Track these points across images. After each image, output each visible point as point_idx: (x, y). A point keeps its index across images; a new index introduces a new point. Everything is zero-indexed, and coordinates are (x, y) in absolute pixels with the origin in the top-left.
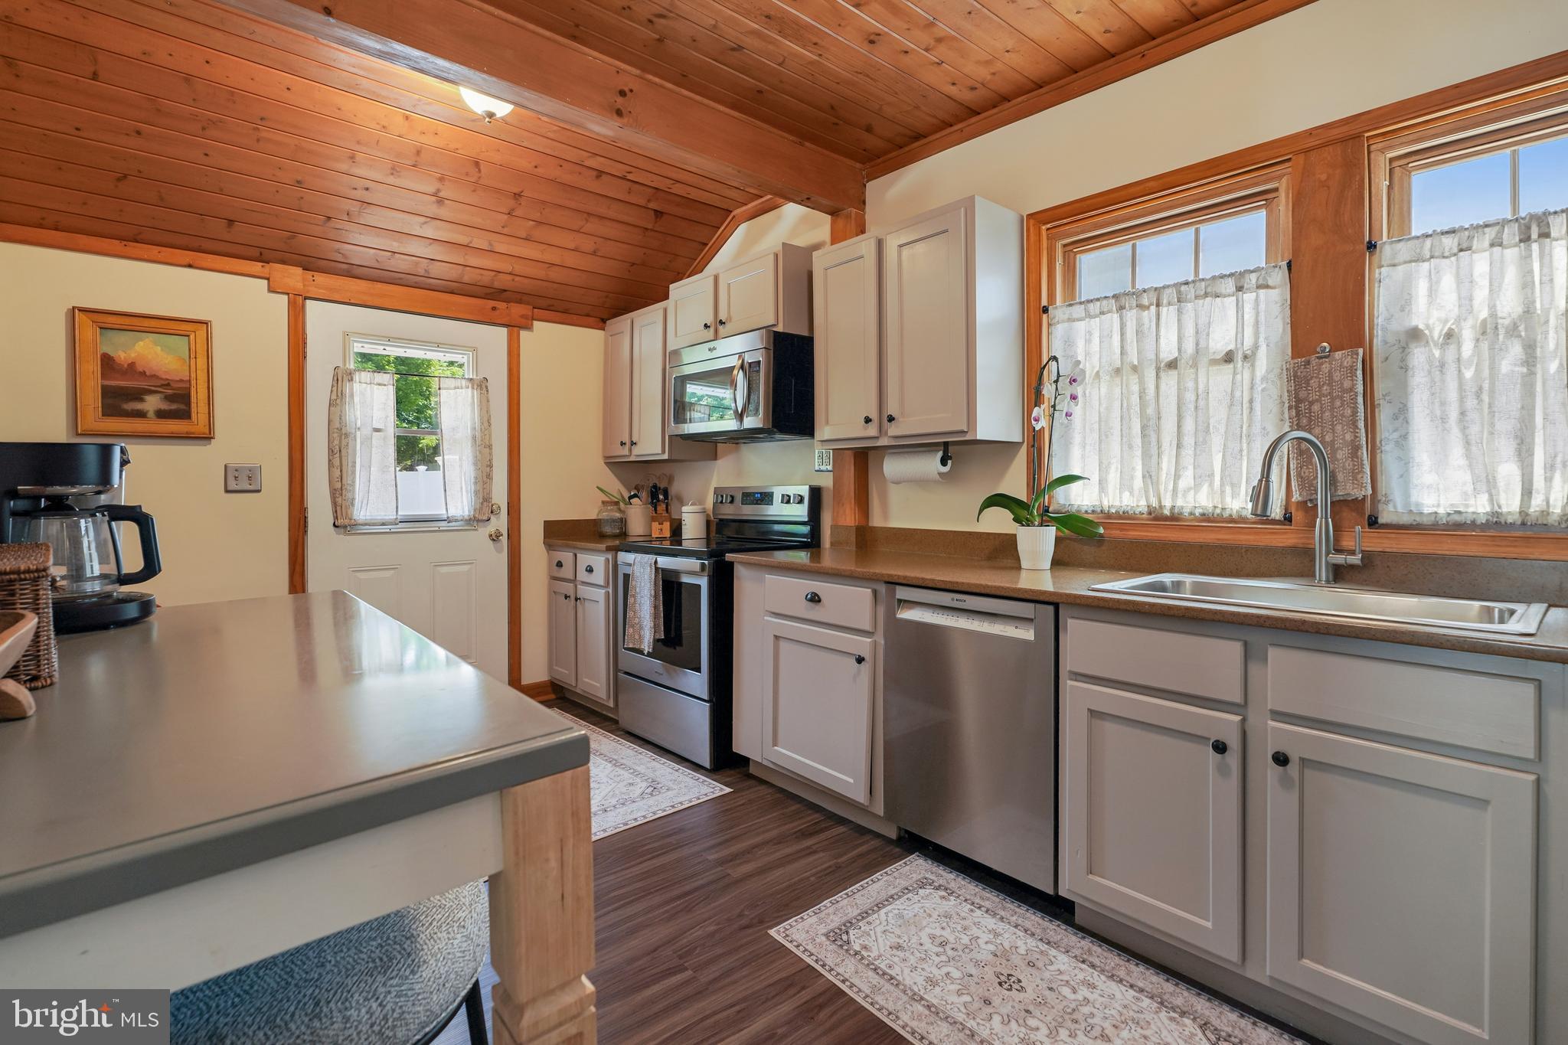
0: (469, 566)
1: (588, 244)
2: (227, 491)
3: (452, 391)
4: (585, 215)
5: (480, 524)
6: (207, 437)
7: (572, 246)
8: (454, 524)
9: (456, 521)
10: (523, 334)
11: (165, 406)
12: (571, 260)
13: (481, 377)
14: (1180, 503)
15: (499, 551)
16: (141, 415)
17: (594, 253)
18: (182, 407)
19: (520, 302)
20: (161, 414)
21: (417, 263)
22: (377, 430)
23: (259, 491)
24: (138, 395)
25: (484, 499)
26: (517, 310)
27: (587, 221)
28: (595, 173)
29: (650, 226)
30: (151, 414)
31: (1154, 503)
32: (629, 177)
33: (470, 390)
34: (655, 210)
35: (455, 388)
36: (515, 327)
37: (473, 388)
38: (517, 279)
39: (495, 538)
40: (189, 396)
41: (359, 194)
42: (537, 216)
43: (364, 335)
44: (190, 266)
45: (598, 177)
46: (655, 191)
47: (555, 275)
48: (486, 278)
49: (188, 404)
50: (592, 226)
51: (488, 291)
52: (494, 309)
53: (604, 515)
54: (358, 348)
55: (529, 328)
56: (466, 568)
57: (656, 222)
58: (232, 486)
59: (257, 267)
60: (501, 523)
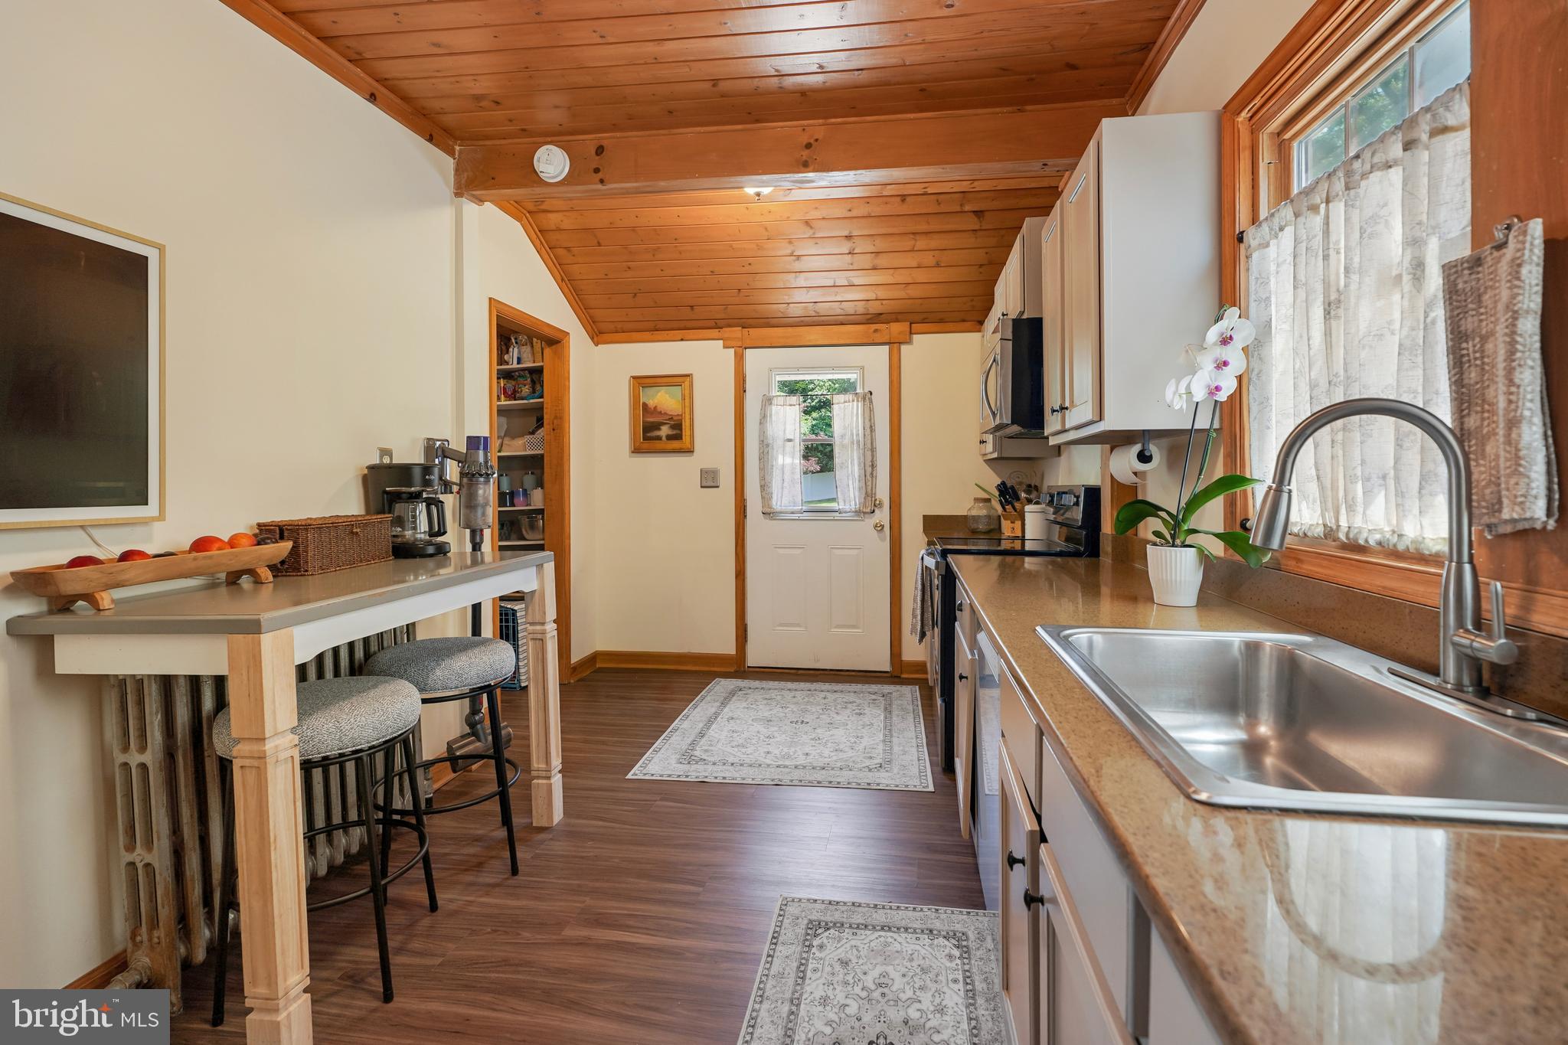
0: (856, 551)
1: (929, 259)
2: (702, 487)
3: (842, 406)
4: (912, 236)
5: (866, 516)
6: (690, 451)
7: (914, 264)
8: (844, 515)
9: (846, 512)
10: (903, 347)
11: (670, 432)
12: (921, 276)
13: (866, 391)
14: (1358, 522)
15: (883, 540)
16: (659, 438)
17: (938, 265)
18: (678, 432)
19: (897, 320)
20: (669, 438)
21: (806, 307)
22: (790, 440)
23: (718, 487)
24: (657, 426)
25: (869, 494)
26: (897, 328)
27: (916, 240)
28: (899, 199)
29: (977, 227)
30: (664, 438)
31: (1331, 523)
32: (930, 191)
33: (855, 403)
34: (974, 212)
35: (845, 402)
36: (895, 344)
37: (858, 401)
38: (884, 302)
39: (879, 528)
40: (681, 425)
41: (747, 269)
42: (872, 249)
43: (786, 369)
44: (682, 340)
45: (903, 201)
46: (961, 195)
47: (914, 292)
48: (860, 308)
49: (681, 430)
50: (921, 243)
51: (869, 317)
52: (876, 331)
53: (974, 513)
54: (779, 378)
55: (909, 342)
56: (855, 552)
57: (981, 222)
58: (704, 484)
59: (714, 333)
60: (883, 516)
